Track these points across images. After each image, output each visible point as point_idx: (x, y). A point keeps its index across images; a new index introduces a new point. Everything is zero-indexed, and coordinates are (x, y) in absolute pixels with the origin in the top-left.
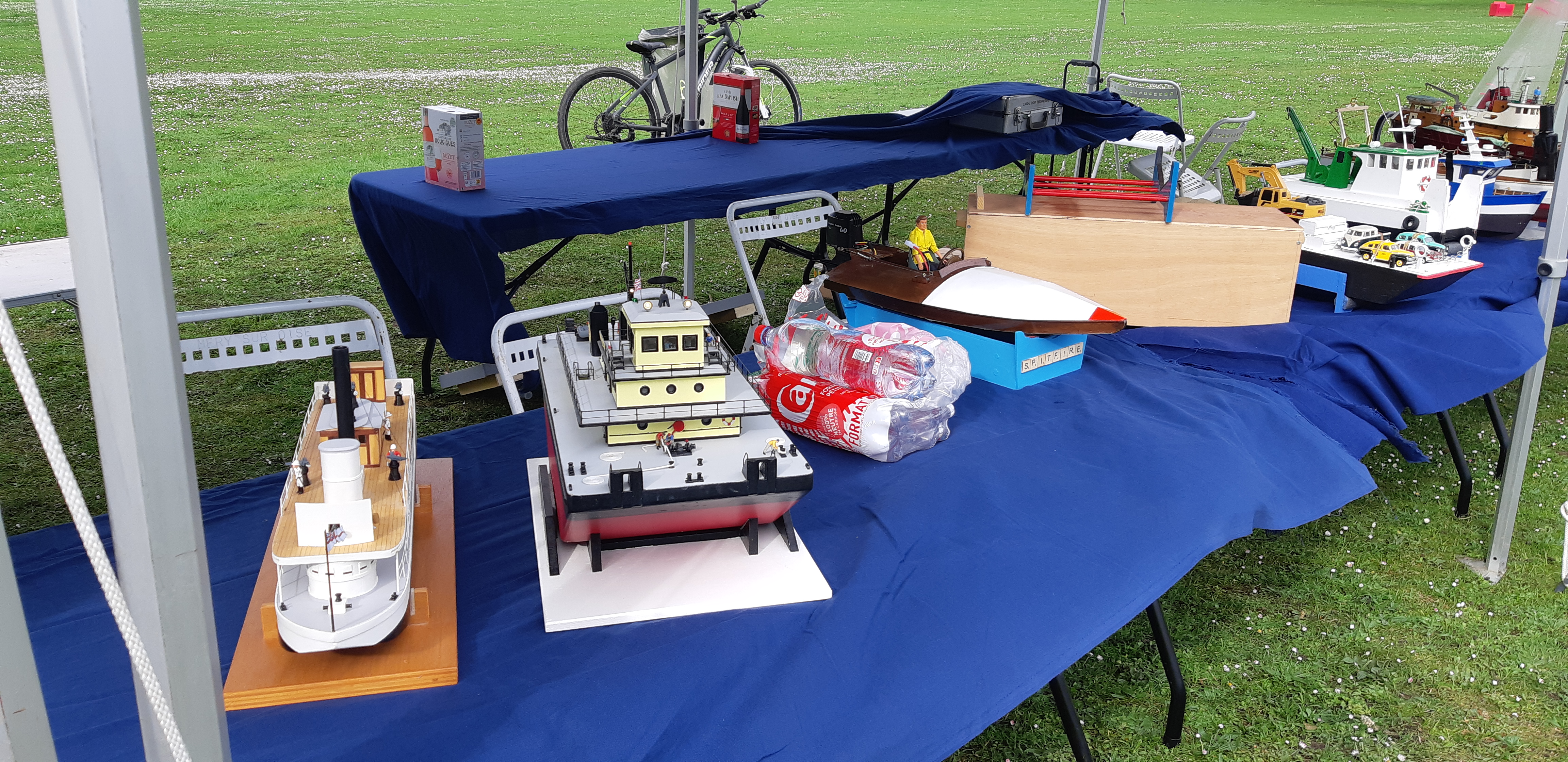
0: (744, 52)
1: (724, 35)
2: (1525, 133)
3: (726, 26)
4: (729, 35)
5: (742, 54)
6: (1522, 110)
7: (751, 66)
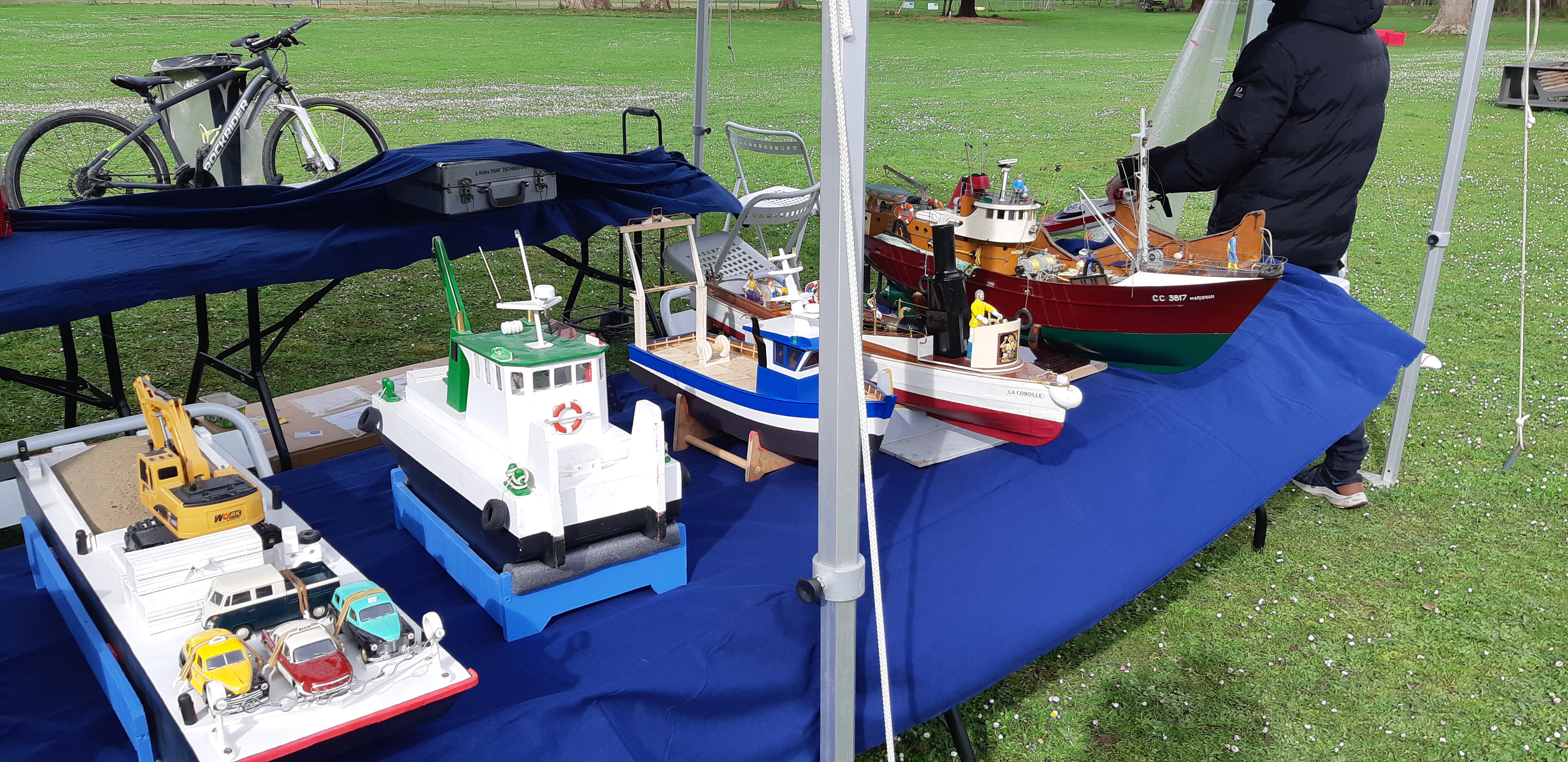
0: (291, 88)
1: (264, 67)
2: (1005, 249)
3: (265, 55)
4: (270, 66)
5: (289, 90)
6: (996, 214)
7: (303, 106)
